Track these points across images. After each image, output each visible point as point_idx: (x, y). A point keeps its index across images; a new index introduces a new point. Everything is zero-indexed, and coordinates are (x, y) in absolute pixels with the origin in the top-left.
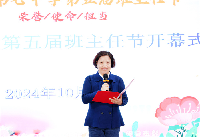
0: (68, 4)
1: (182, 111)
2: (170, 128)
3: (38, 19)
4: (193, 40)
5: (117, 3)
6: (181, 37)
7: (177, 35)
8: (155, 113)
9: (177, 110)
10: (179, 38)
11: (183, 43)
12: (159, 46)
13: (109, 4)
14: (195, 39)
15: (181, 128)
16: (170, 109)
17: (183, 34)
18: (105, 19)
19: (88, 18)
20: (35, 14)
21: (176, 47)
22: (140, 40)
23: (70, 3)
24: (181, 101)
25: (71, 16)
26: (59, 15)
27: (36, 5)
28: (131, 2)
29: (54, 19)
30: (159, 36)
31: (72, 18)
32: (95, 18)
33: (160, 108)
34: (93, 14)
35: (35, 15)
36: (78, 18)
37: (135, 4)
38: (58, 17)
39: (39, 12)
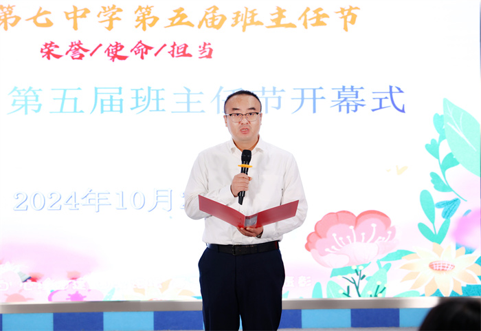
0: (137, 27)
1: (359, 239)
2: (335, 273)
3: (78, 56)
4: (381, 100)
5: (233, 25)
6: (359, 93)
7: (350, 90)
8: (306, 242)
9: (348, 237)
10: (355, 96)
11: (363, 105)
12: (314, 111)
13: (218, 27)
14: (386, 98)
15: (356, 271)
16: (334, 235)
17: (362, 88)
18: (209, 56)
19: (176, 54)
20: (72, 46)
21: (348, 112)
22: (277, 99)
23: (141, 25)
24: (357, 220)
25: (143, 49)
26: (119, 48)
27: (75, 27)
28: (262, 24)
29: (108, 55)
30: (314, 90)
31: (144, 55)
32: (190, 55)
33: (316, 232)
34: (186, 46)
35: (73, 48)
36: (156, 55)
37: (268, 27)
38: (116, 52)
39: (80, 41)
